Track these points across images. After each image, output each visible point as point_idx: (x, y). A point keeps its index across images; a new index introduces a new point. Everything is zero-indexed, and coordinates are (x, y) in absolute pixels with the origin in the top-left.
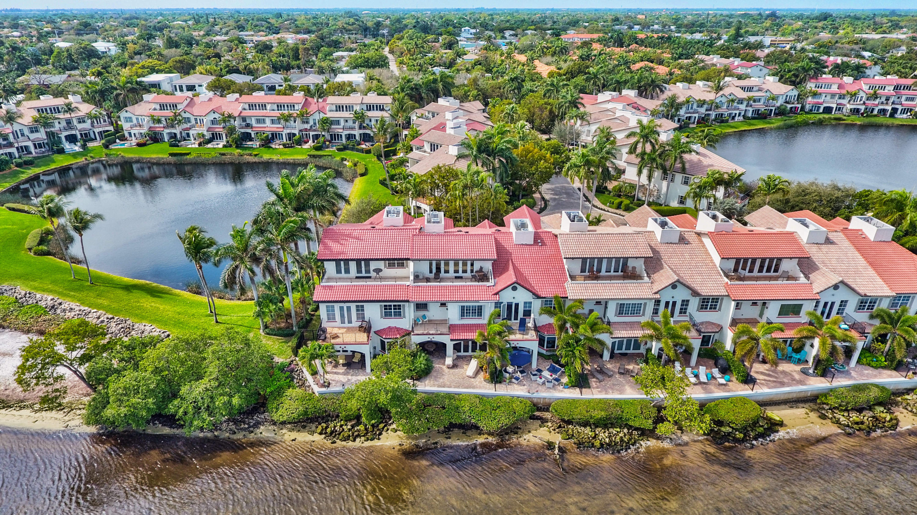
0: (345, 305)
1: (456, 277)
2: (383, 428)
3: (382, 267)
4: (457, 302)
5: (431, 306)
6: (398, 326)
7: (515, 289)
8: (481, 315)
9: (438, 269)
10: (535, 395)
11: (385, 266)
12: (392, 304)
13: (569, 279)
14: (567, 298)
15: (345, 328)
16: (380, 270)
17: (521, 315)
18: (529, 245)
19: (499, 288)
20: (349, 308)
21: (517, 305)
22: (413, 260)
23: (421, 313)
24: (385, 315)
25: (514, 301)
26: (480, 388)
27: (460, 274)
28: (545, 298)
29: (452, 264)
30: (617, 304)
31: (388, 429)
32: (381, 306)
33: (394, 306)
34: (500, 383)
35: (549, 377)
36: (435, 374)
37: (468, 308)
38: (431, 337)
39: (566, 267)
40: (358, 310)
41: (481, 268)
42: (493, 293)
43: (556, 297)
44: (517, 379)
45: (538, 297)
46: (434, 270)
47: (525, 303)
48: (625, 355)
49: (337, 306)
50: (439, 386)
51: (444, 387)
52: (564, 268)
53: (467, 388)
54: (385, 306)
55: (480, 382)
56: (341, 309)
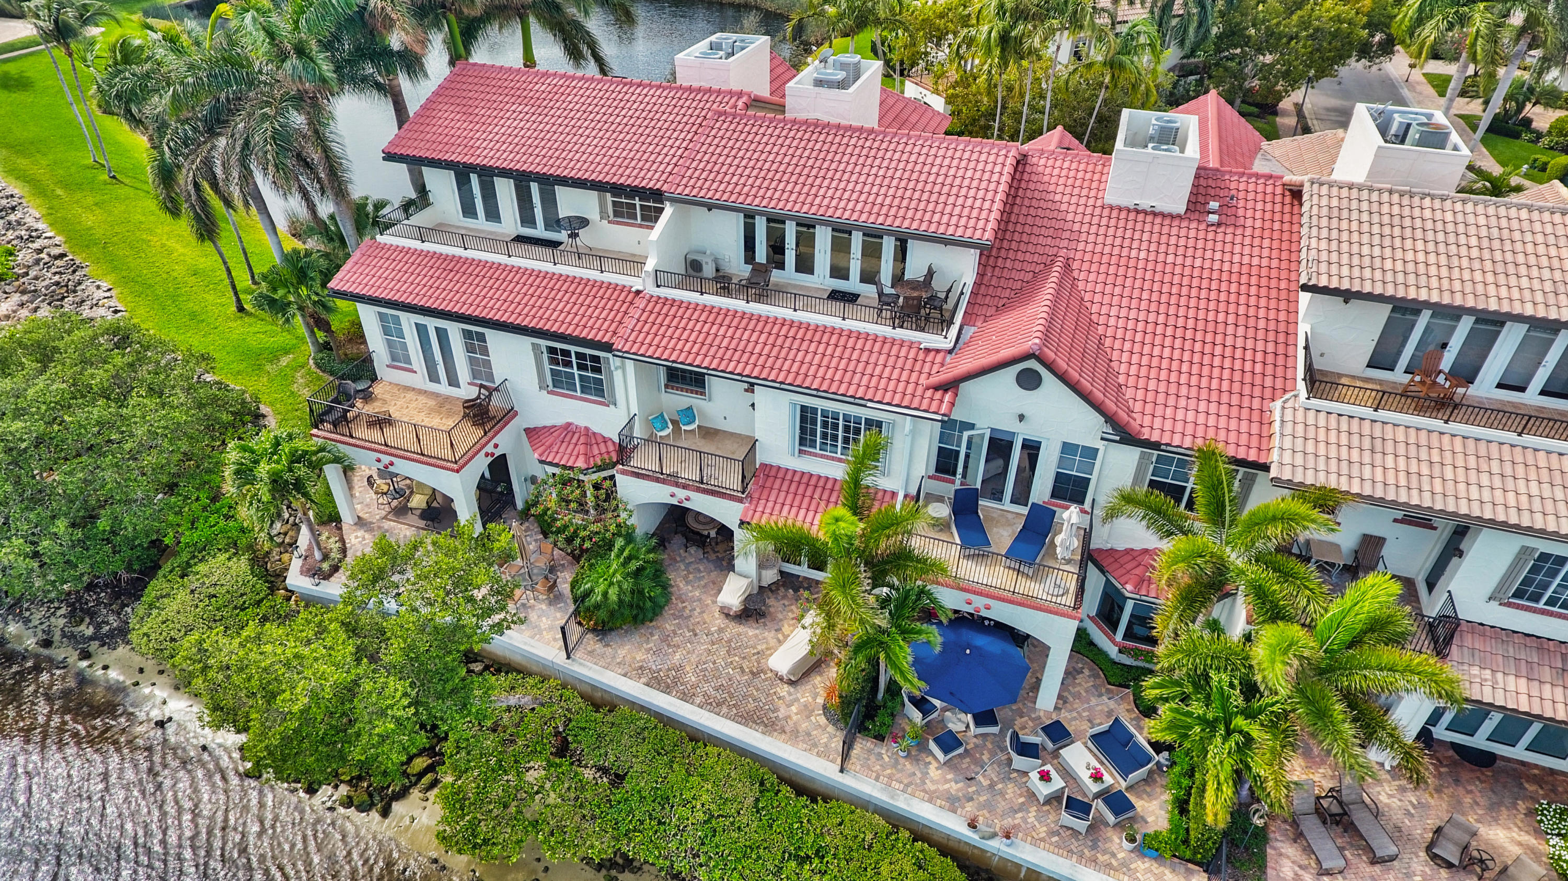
0: (431, 323)
1: (835, 295)
3: (593, 214)
4: (782, 386)
5: (715, 385)
7: (1029, 381)
9: (775, 250)
10: (996, 846)
11: (603, 215)
12: (573, 349)
13: (1301, 386)
14: (1266, 468)
16: (584, 222)
17: (1041, 489)
18: (1165, 216)
19: (966, 364)
20: (442, 335)
21: (1032, 449)
22: (673, 200)
23: (679, 400)
24: (554, 384)
25: (1023, 432)
26: (794, 735)
27: (853, 284)
28: (1156, 446)
29: (823, 238)
30: (1525, 550)
32: (535, 347)
33: (579, 356)
34: (880, 738)
35: (1085, 776)
37: (830, 422)
38: (681, 493)
39: (1303, 328)
40: (470, 349)
42: (934, 380)
43: (1207, 456)
44: (949, 742)
45: (1127, 437)
46: (761, 254)
47: (1068, 448)
49: (408, 321)
50: (657, 682)
52: (1290, 335)
53: (746, 719)
54: (552, 350)
55: (807, 711)
56: (421, 330)
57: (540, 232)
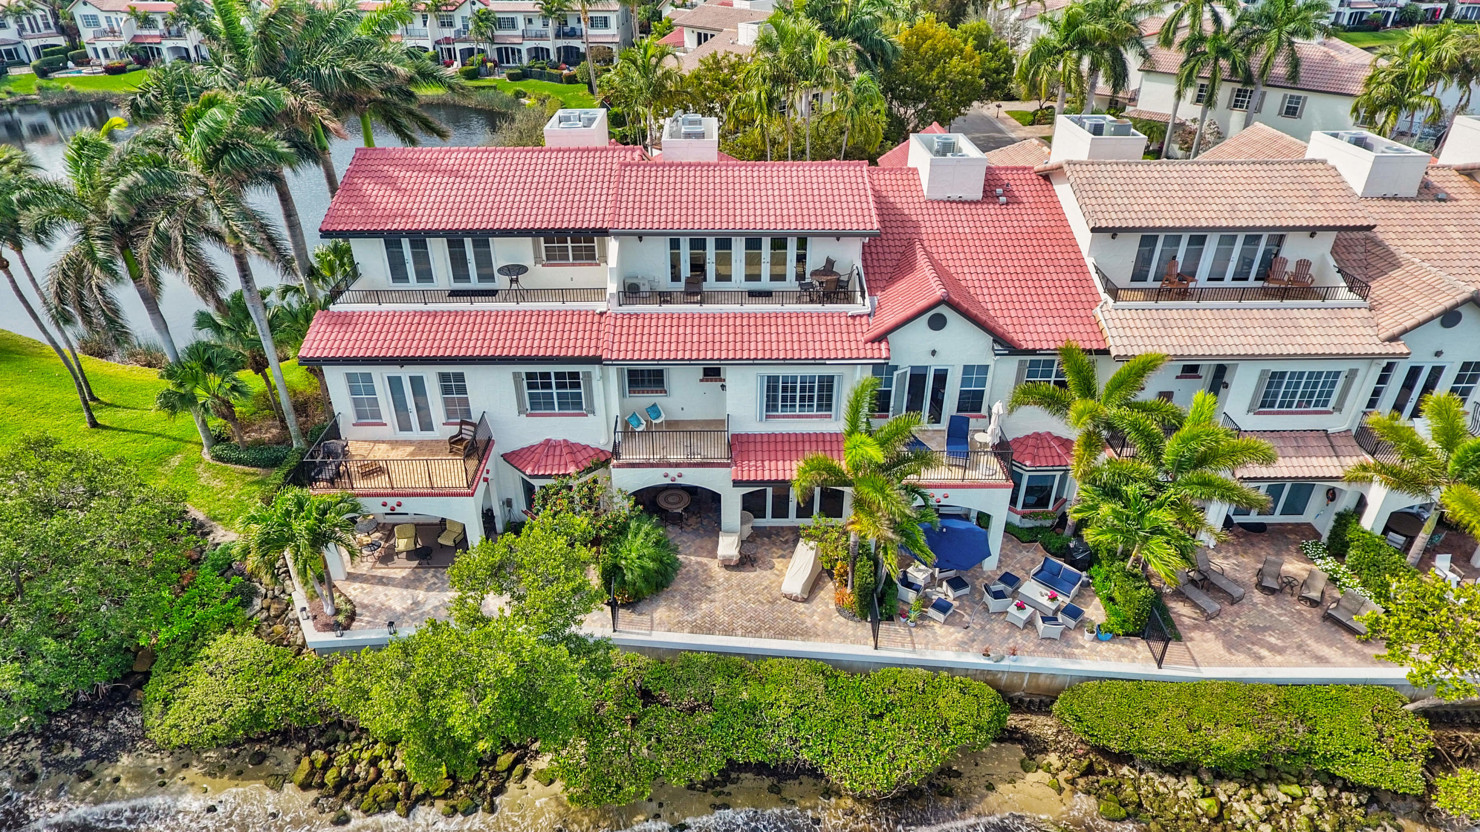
0: (405, 373)
1: (753, 294)
2: (510, 769)
3: (529, 262)
4: (753, 362)
5: (676, 378)
6: (573, 440)
7: (938, 323)
8: (829, 407)
9: (698, 267)
10: (1008, 663)
11: (537, 259)
12: (552, 369)
13: (1105, 296)
14: (1106, 352)
15: (410, 443)
16: (523, 269)
17: (950, 406)
18: (971, 202)
19: (890, 320)
20: (417, 384)
21: (941, 378)
22: (617, 235)
23: (644, 400)
24: (533, 406)
25: (934, 364)
26: (827, 635)
27: (765, 283)
28: (1033, 352)
29: (738, 249)
30: (1264, 372)
31: (526, 773)
32: (516, 375)
33: (558, 375)
34: (890, 619)
35: (1045, 601)
36: (684, 587)
37: (789, 386)
38: (673, 472)
39: (1090, 262)
40: (446, 390)
41: (830, 263)
42: (871, 335)
43: (1067, 352)
44: (942, 607)
45: (1012, 349)
46: (685, 270)
47: (968, 369)
48: (1259, 529)
49: (380, 375)
50: (696, 629)
51: (710, 631)
52: (1083, 266)
53: (785, 634)
54: (530, 376)
55: (826, 616)
56: (395, 384)
57: (474, 284)
